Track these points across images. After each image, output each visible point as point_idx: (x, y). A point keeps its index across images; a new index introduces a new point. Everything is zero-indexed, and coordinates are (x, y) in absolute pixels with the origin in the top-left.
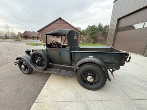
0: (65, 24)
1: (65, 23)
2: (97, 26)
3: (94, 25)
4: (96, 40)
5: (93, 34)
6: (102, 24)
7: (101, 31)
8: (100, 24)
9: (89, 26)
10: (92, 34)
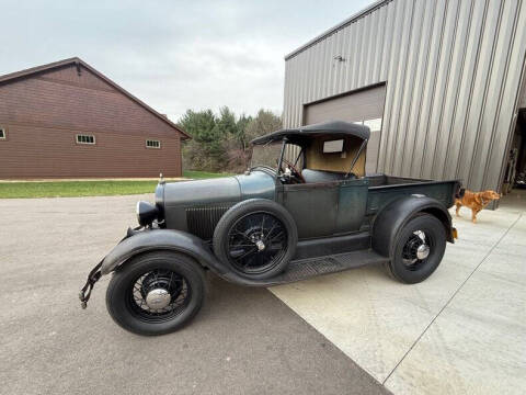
0: (108, 91)
1: (110, 88)
2: (218, 114)
3: (210, 112)
4: (221, 160)
5: (211, 140)
6: (231, 110)
7: (232, 132)
8: (227, 111)
9: (189, 112)
10: (207, 140)
